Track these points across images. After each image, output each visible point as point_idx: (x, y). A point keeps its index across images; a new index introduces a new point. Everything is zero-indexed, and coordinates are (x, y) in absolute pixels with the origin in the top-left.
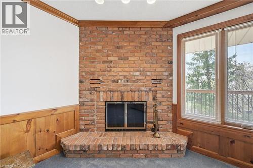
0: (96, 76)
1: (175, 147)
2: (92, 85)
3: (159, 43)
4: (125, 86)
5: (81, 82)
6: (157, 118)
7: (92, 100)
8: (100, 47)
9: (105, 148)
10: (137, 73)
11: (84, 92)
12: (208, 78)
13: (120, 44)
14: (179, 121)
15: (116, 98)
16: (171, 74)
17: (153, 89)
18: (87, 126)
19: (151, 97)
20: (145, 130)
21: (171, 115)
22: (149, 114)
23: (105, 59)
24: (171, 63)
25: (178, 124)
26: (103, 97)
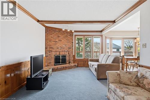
0: (51, 46)
1: (75, 65)
2: (50, 49)
3: (70, 37)
4: (60, 50)
5: (46, 48)
6: (69, 60)
7: (50, 55)
8: (53, 36)
9: (59, 68)
10: (64, 46)
11: (47, 52)
12: (79, 46)
13: (59, 36)
14: (75, 60)
15: (58, 54)
16: (73, 46)
17: (69, 51)
18: (48, 64)
19: (68, 53)
20: (66, 64)
21: (73, 58)
22: (67, 58)
23: (54, 40)
24: (73, 43)
25: (75, 61)
26: (54, 53)
